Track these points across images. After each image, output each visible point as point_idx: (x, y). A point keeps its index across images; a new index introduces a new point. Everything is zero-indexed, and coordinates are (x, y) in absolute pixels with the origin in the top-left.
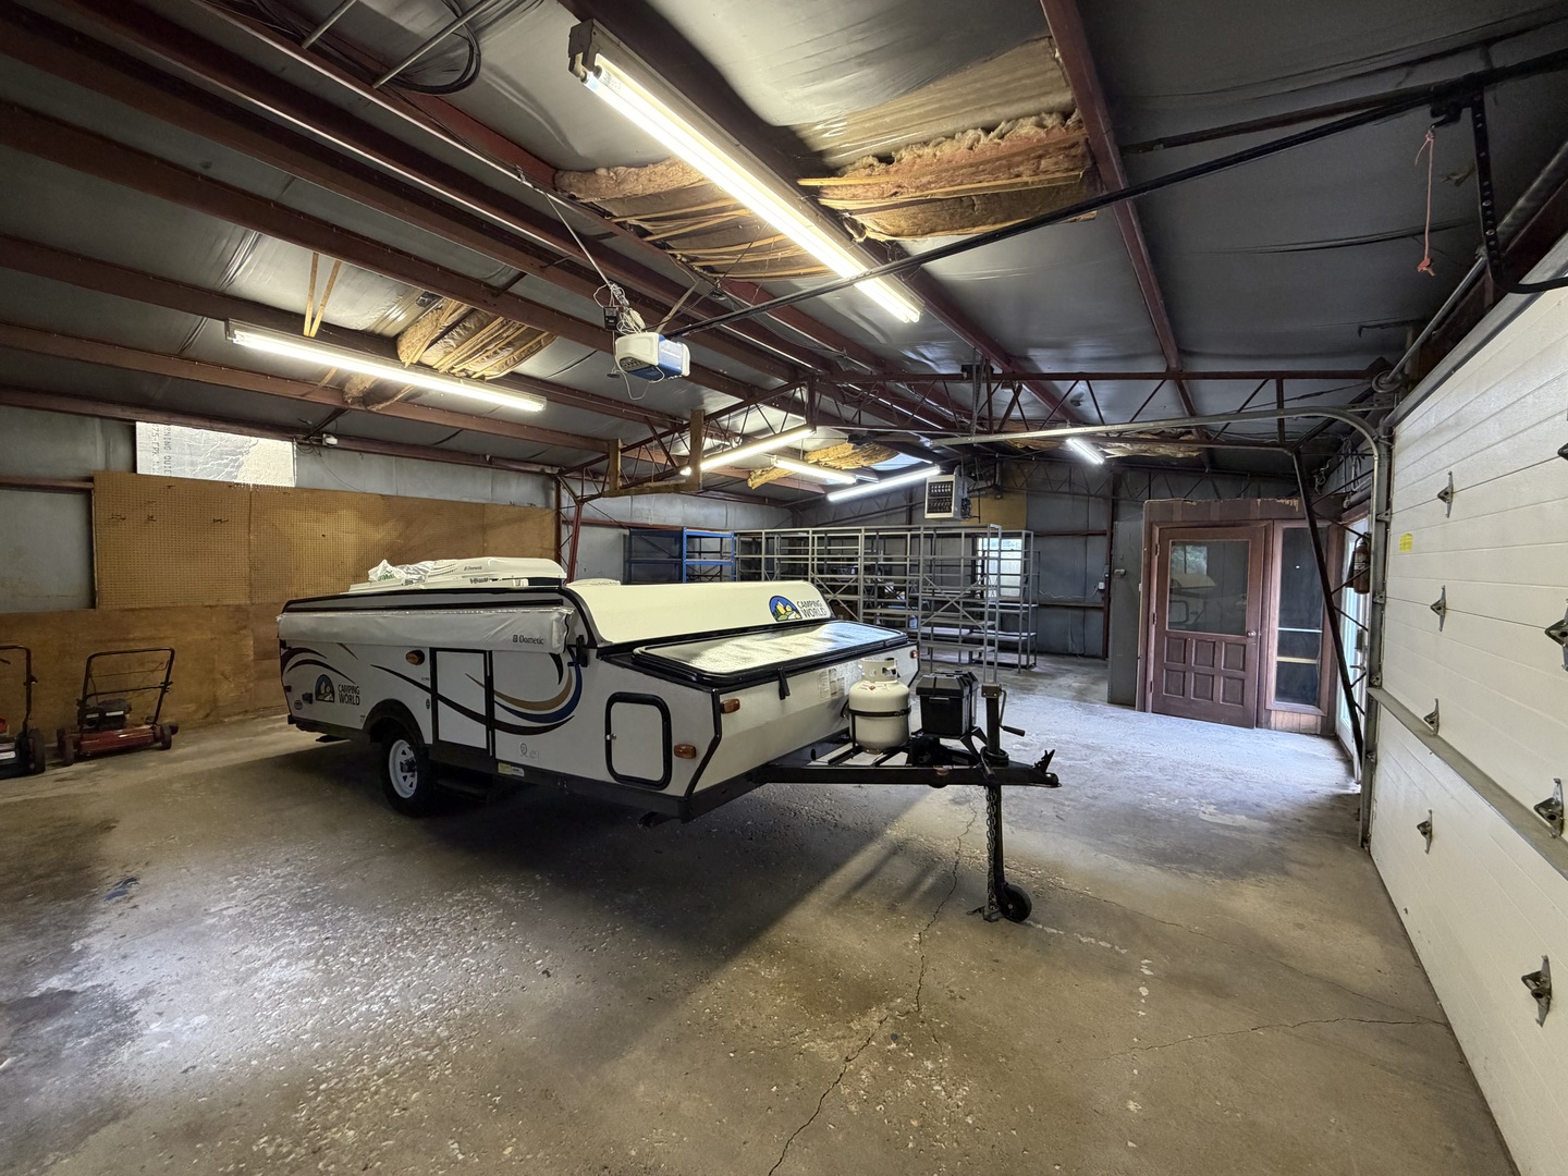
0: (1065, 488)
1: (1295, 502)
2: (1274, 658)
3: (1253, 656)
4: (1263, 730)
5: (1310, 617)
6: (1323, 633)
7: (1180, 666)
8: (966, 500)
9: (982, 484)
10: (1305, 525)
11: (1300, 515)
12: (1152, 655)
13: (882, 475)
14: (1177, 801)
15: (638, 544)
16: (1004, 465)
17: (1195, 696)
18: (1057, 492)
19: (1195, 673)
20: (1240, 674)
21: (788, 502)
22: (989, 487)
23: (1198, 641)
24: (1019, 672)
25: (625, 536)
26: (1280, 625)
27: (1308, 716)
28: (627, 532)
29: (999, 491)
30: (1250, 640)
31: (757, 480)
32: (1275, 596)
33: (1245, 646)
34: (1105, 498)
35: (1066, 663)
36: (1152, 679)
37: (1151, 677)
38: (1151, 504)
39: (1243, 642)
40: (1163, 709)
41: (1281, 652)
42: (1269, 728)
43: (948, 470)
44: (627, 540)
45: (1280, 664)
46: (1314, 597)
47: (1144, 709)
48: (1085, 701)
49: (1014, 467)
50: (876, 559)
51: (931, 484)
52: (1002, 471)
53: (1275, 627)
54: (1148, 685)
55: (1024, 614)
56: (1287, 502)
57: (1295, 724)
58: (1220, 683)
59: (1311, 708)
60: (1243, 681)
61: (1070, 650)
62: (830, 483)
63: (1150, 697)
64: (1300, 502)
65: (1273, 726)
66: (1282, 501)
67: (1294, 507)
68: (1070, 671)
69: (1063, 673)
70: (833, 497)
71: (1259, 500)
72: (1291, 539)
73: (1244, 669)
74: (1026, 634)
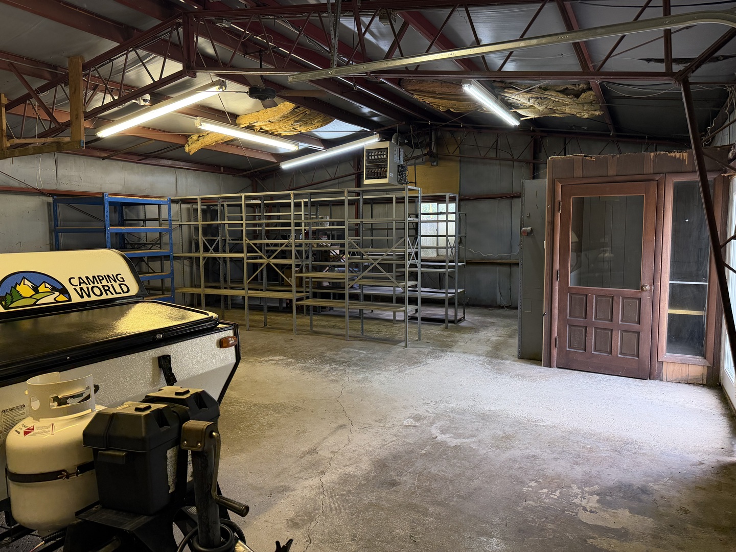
0: (492, 154)
1: (685, 155)
2: (666, 311)
3: (647, 308)
4: (656, 382)
5: (698, 270)
6: (709, 285)
7: (581, 321)
8: (402, 166)
9: (418, 152)
10: (696, 178)
11: (689, 169)
12: (556, 311)
13: (329, 144)
14: (557, 493)
15: (64, 211)
16: (439, 134)
17: (595, 350)
18: (484, 158)
19: (596, 328)
20: (636, 326)
21: (245, 170)
22: (425, 155)
23: (597, 296)
24: (446, 328)
25: (49, 204)
26: (671, 279)
27: (695, 366)
28: (50, 200)
29: (434, 158)
30: (644, 294)
31: (193, 146)
32: (667, 249)
33: (640, 299)
34: (527, 163)
35: (491, 316)
36: (556, 335)
37: (555, 334)
38: (553, 160)
39: (639, 296)
40: (567, 364)
41: (672, 304)
42: (661, 380)
43: (385, 137)
44: (52, 210)
45: (671, 316)
46: (701, 249)
47: (549, 365)
48: (497, 357)
49: (448, 135)
50: (322, 224)
51: (367, 151)
52: (437, 139)
53: (666, 281)
54: (553, 341)
55: (450, 273)
56: (678, 155)
57: (684, 375)
58: (617, 337)
59: (698, 359)
60: (639, 333)
61: (498, 303)
62: (282, 151)
63: (555, 352)
64: (690, 156)
65: (664, 377)
66: (673, 154)
67: (684, 160)
68: (493, 324)
69: (485, 326)
70: (286, 166)
71: (652, 154)
72: (682, 194)
73: (639, 323)
74: (453, 291)
